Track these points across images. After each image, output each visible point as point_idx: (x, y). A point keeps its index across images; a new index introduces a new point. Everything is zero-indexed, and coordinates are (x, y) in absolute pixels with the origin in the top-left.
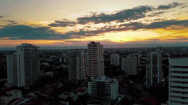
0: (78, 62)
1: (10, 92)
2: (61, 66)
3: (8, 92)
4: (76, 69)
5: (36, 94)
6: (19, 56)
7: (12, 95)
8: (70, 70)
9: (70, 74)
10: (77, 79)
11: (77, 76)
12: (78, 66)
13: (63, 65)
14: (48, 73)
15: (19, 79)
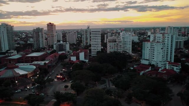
0: (40, 36)
3: (10, 51)
4: (39, 41)
7: (13, 53)
9: (35, 44)
10: (40, 47)
12: (41, 39)
14: (16, 45)
15: (3, 47)
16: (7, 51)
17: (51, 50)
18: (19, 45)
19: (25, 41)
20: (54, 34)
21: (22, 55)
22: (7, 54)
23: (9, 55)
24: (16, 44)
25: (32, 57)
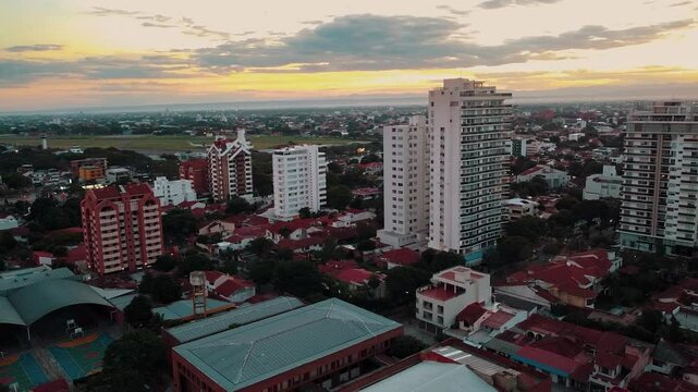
0: (678, 165)
1: (451, 276)
2: (539, 172)
3: (442, 273)
4: (663, 194)
5: (541, 292)
6: (442, 129)
7: (461, 291)
8: (634, 198)
9: (633, 213)
10: (667, 237)
11: (670, 225)
12: (677, 181)
13: (544, 172)
14: (517, 201)
15: (436, 221)
18: (531, 204)
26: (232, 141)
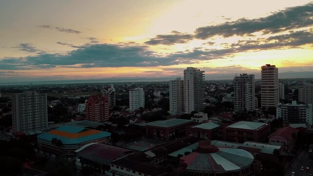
6: (188, 80)
7: (202, 117)
8: (237, 99)
9: (237, 104)
10: (246, 109)
12: (248, 94)
15: (187, 106)
16: (193, 113)
17: (271, 118)
18: (208, 104)
19: (216, 98)
20: (274, 85)
21: (218, 124)
22: (192, 119)
23: (197, 121)
24: (204, 102)
25: (241, 131)
26: (110, 88)
